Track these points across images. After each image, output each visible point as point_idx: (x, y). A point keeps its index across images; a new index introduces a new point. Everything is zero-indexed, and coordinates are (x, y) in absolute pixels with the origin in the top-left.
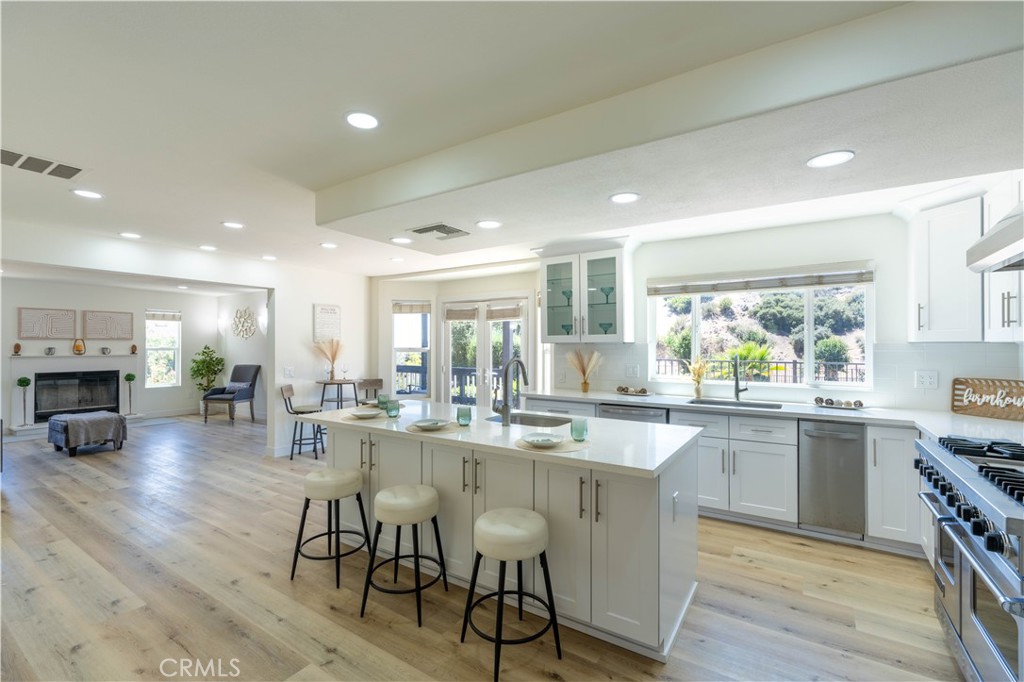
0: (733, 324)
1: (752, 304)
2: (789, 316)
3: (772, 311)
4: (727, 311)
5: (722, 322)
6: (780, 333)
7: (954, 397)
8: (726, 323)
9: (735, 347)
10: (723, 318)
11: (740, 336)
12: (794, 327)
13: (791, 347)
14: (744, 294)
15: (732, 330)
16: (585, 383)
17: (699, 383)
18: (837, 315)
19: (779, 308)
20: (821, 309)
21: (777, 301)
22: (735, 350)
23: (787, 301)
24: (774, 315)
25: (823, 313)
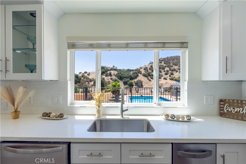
0: (112, 77)
1: (116, 73)
2: (123, 76)
3: (119, 75)
4: (110, 75)
5: (109, 77)
6: (121, 80)
7: (221, 109)
8: (110, 77)
9: (112, 83)
10: (109, 76)
11: (113, 81)
12: (123, 78)
13: (123, 83)
14: (114, 71)
15: (111, 79)
16: (16, 112)
17: (99, 107)
18: (131, 76)
19: (121, 75)
20: (128, 75)
21: (120, 73)
22: (112, 84)
23: (122, 73)
24: (120, 76)
25: (128, 76)
